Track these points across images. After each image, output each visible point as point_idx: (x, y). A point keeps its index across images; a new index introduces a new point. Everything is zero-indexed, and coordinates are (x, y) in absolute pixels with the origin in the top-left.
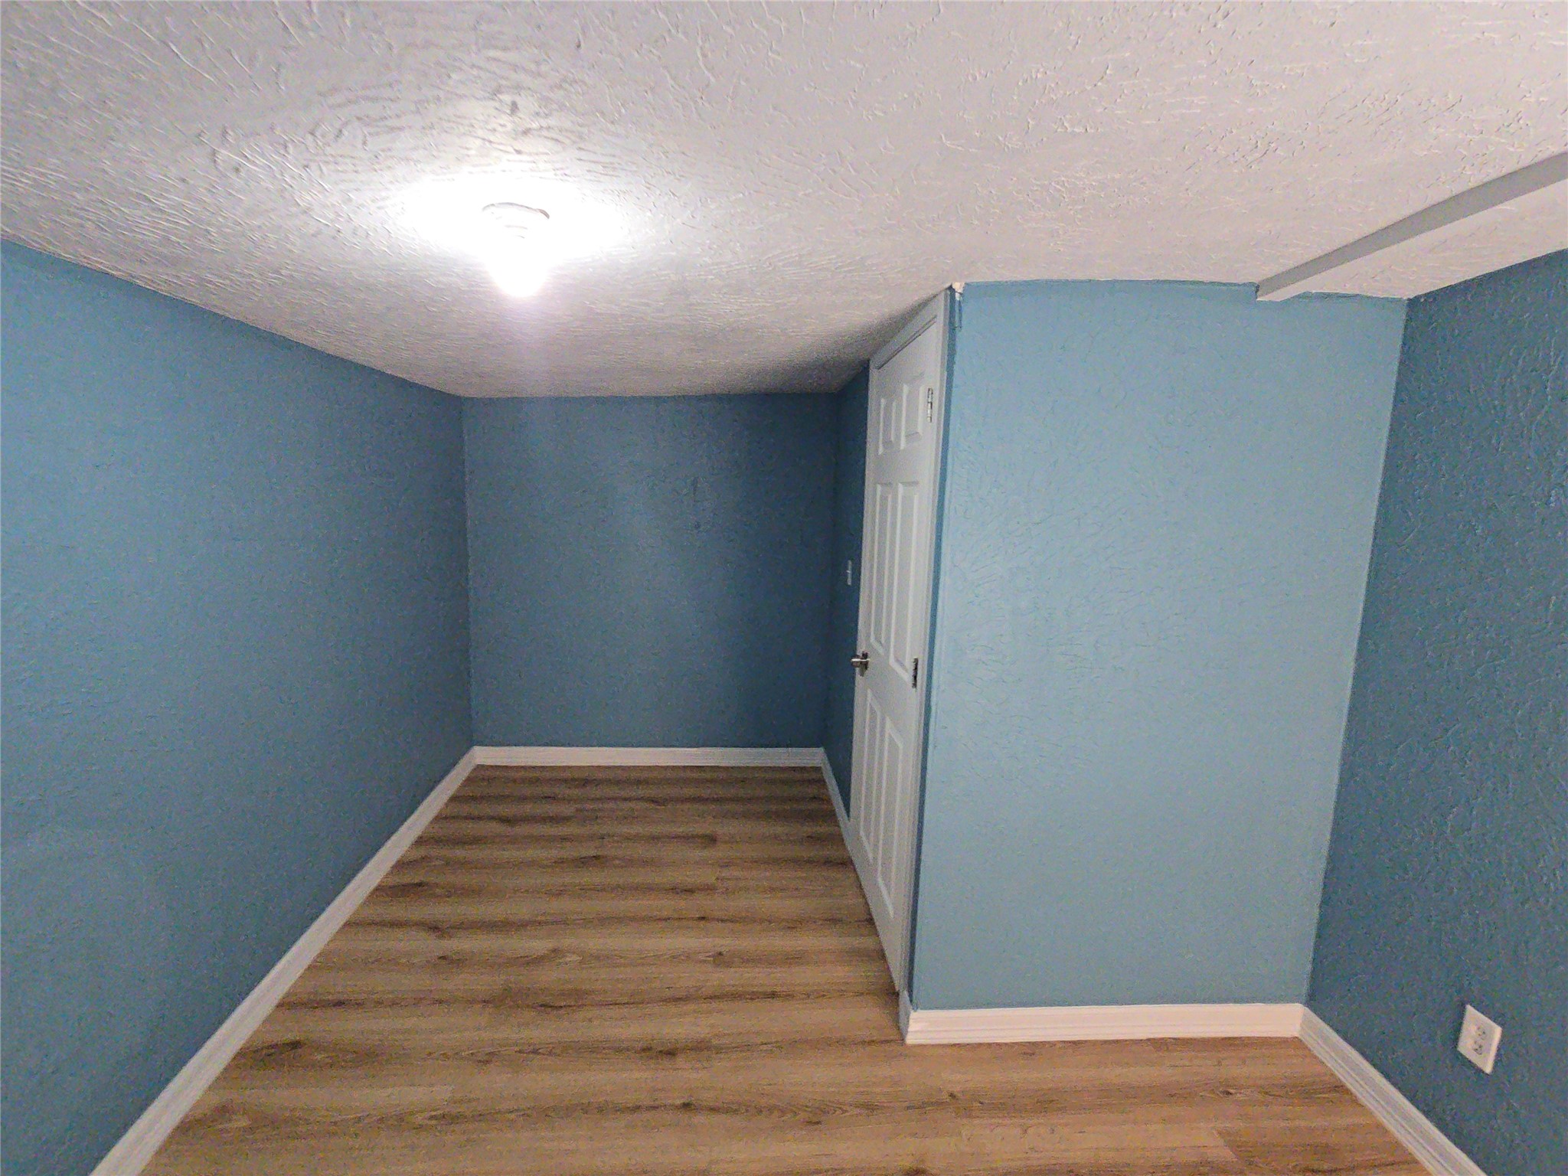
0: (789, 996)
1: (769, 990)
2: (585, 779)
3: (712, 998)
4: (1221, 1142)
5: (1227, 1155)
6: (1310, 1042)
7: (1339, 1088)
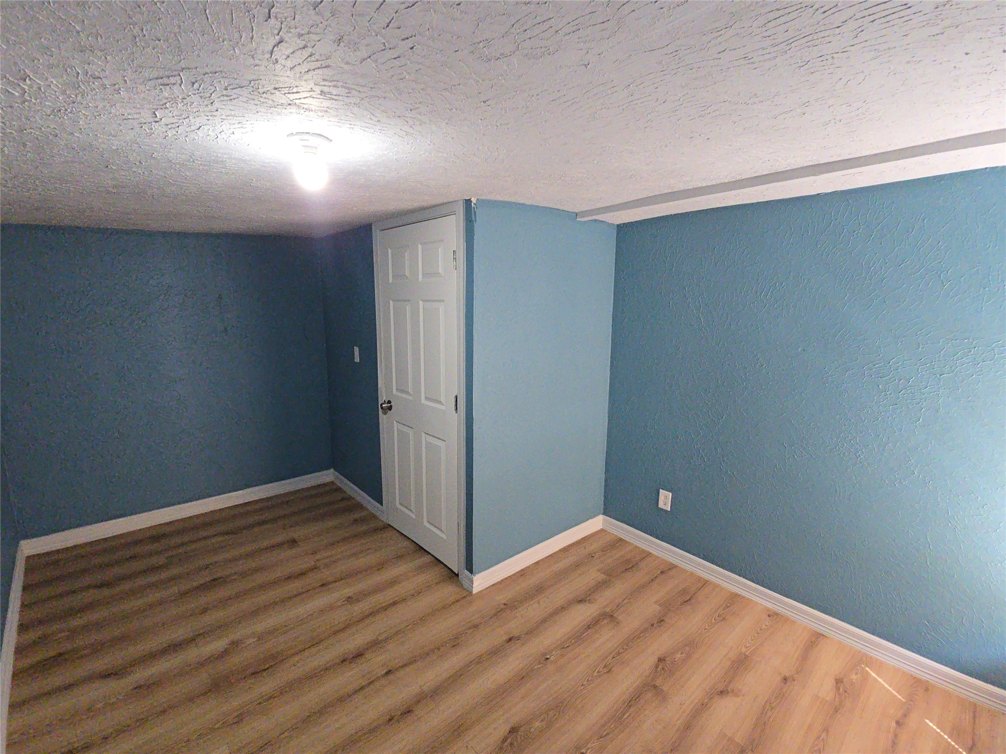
0: (404, 600)
1: (391, 601)
2: (156, 535)
3: (361, 620)
4: (599, 574)
5: (603, 576)
6: (607, 529)
7: (621, 540)
